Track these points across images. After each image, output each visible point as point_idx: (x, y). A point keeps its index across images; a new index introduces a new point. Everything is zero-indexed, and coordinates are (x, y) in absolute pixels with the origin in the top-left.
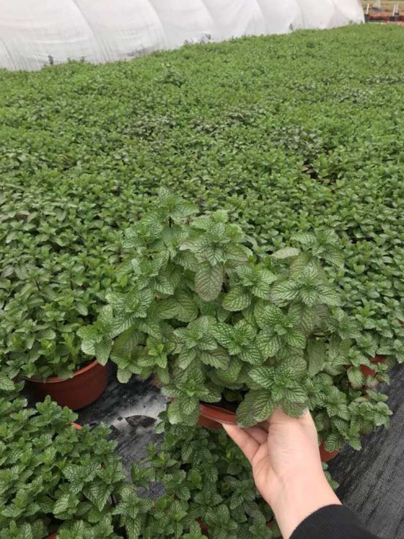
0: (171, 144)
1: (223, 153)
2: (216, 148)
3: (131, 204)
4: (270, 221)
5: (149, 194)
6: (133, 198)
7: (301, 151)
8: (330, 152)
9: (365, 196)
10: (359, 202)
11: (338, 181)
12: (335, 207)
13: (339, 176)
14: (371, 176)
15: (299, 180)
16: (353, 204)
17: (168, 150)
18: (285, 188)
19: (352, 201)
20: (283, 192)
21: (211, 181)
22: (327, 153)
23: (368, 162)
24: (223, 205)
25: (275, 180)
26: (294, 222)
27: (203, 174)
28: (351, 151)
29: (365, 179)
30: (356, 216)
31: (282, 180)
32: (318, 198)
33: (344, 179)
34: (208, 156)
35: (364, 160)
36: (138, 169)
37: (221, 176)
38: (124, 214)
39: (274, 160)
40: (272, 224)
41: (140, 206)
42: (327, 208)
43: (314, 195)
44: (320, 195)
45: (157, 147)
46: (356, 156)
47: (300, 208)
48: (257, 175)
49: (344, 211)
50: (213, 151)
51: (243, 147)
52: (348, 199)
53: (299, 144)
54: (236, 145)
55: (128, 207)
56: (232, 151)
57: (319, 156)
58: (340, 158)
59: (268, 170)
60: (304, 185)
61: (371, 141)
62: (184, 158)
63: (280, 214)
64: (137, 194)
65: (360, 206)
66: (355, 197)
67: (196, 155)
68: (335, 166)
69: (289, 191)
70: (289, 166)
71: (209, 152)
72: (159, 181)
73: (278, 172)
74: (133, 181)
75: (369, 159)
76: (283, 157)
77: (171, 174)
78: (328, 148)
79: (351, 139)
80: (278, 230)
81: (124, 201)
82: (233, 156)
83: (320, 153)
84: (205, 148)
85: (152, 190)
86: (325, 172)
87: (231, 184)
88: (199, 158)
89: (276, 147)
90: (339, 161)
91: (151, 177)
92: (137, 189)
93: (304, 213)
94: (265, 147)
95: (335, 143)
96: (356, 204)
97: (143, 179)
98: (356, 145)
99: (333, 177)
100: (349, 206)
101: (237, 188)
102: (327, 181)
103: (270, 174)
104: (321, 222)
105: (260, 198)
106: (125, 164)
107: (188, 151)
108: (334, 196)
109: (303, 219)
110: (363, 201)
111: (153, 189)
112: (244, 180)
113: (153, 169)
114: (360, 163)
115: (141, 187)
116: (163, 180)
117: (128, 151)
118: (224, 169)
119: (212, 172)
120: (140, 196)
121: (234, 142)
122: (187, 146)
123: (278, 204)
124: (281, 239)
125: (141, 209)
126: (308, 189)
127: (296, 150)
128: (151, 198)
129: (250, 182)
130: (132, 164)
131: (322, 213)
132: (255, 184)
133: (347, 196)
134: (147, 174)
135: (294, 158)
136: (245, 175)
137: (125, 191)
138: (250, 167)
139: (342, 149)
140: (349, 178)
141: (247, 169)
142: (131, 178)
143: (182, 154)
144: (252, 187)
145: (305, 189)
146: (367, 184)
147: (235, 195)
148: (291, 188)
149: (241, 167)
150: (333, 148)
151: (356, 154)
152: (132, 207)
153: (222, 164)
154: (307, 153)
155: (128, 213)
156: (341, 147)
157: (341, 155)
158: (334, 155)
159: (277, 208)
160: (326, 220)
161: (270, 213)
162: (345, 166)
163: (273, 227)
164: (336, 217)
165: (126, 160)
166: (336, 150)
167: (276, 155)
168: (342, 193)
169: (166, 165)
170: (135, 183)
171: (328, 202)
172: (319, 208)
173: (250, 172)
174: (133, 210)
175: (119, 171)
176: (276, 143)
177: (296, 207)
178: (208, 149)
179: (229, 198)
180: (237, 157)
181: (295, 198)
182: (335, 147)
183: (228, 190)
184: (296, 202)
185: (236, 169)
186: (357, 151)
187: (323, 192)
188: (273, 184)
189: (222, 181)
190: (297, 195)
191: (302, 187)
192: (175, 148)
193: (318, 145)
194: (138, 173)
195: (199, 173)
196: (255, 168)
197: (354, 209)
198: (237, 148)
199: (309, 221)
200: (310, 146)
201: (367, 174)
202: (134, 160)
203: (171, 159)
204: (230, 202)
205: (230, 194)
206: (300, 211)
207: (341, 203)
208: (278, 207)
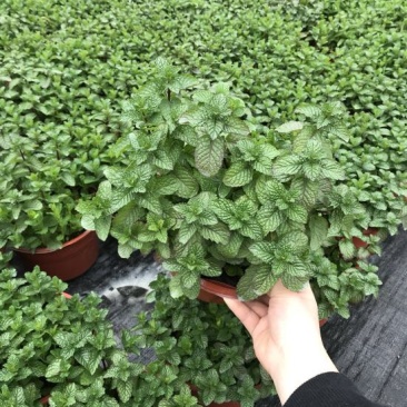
0: (162, 7)
1: (217, 17)
2: (210, 12)
3: (119, 71)
4: (265, 90)
5: (139, 61)
6: (121, 64)
7: (299, 17)
8: (330, 18)
9: (366, 65)
10: (359, 72)
11: (337, 49)
12: (333, 76)
13: (339, 44)
14: (372, 44)
15: (297, 48)
16: (352, 73)
17: (158, 13)
18: (282, 56)
19: (351, 70)
20: (280, 60)
21: (204, 46)
22: (327, 20)
23: (369, 29)
24: (217, 73)
25: (272, 47)
26: (290, 92)
27: (195, 39)
28: (353, 18)
29: (365, 47)
30: (355, 87)
31: (279, 48)
32: (316, 67)
33: (344, 47)
34: (201, 20)
35: (366, 26)
36: (126, 34)
37: (214, 42)
38: (111, 81)
39: (271, 26)
40: (268, 93)
41: (129, 72)
42: (325, 77)
43: (312, 63)
44: (319, 64)
45: (146, 10)
46: (358, 23)
47: (298, 77)
48: (253, 42)
49: (343, 81)
50: (207, 15)
51: (239, 11)
52: (348, 69)
53: (298, 9)
54: (231, 9)
55: (116, 74)
56: (227, 15)
57: (318, 22)
58: (341, 25)
59: (265, 36)
60: (302, 52)
61: (374, 6)
62: (176, 21)
63: (276, 83)
64: (125, 60)
65: (359, 76)
66: (355, 66)
67: (188, 19)
68: (335, 33)
69: (286, 59)
70: (287, 32)
71: (202, 16)
72: (148, 47)
73: (275, 38)
74: (121, 46)
75: (371, 26)
76: (280, 23)
77: (161, 39)
78: (328, 14)
79: (353, 4)
80: (273, 100)
81: (111, 68)
82: (228, 21)
83: (320, 19)
84: (198, 12)
85: (141, 57)
86: (324, 40)
87: (226, 50)
88: (191, 22)
89: (274, 11)
90: (340, 28)
91: (140, 42)
92: (125, 54)
93: (301, 82)
94: (262, 12)
95: (336, 8)
96: (355, 74)
97: (131, 45)
98: (358, 10)
99: (332, 45)
100: (348, 75)
101: (232, 55)
102: (326, 49)
103: (267, 41)
104: (319, 92)
105: (256, 66)
106: (112, 28)
107: (179, 14)
108: (333, 65)
109: (300, 88)
110: (363, 71)
111: (142, 55)
112: (239, 46)
113: (142, 34)
114: (361, 31)
115: (129, 53)
116: (153, 46)
117: (115, 14)
118: (218, 34)
119: (206, 38)
120: (129, 62)
121: (229, 6)
122: (179, 9)
123: (275, 73)
124: (276, 109)
125: (129, 76)
126: (306, 57)
127: (295, 15)
128: (141, 65)
129: (246, 48)
130: (120, 28)
131: (320, 83)
132: (250, 51)
133: (347, 65)
134: (136, 39)
135: (292, 24)
136: (240, 40)
137: (113, 57)
138: (246, 33)
139: (343, 15)
140: (349, 46)
141: (242, 34)
142: (119, 43)
143: (174, 18)
144: (248, 55)
145: (303, 57)
146: (368, 53)
147: (229, 63)
148: (289, 55)
149: (236, 32)
150: (334, 14)
151: (357, 20)
152: (120, 74)
153: (216, 29)
154: (306, 19)
155: (115, 80)
156: (342, 12)
157: (343, 21)
158: (334, 22)
159: (273, 77)
160: (324, 90)
161: (266, 82)
162: (345, 33)
163: (269, 97)
164: (334, 87)
165: (114, 23)
166: (337, 16)
167: (273, 20)
168: (342, 62)
169: (156, 30)
170: (123, 49)
171: (327, 71)
172: (317, 78)
173: (246, 38)
174: (121, 77)
175: (106, 35)
176: (274, 8)
177: (294, 76)
178: (201, 13)
179: (222, 65)
180: (231, 22)
181: (293, 66)
182: (336, 13)
183: (222, 56)
184: (293, 70)
185: (231, 34)
186: (359, 17)
187: (322, 60)
188: (269, 52)
189: (215, 47)
190: (295, 63)
191: (299, 54)
192: (167, 11)
193: (317, 11)
194: (126, 37)
195: (191, 38)
196: (251, 34)
197: (353, 79)
198: (233, 12)
199: (306, 91)
200: (309, 11)
201: (368, 42)
202: (122, 24)
203: (162, 23)
204: (224, 69)
205: (224, 61)
206: (297, 80)
207: (340, 72)
208: (275, 75)
